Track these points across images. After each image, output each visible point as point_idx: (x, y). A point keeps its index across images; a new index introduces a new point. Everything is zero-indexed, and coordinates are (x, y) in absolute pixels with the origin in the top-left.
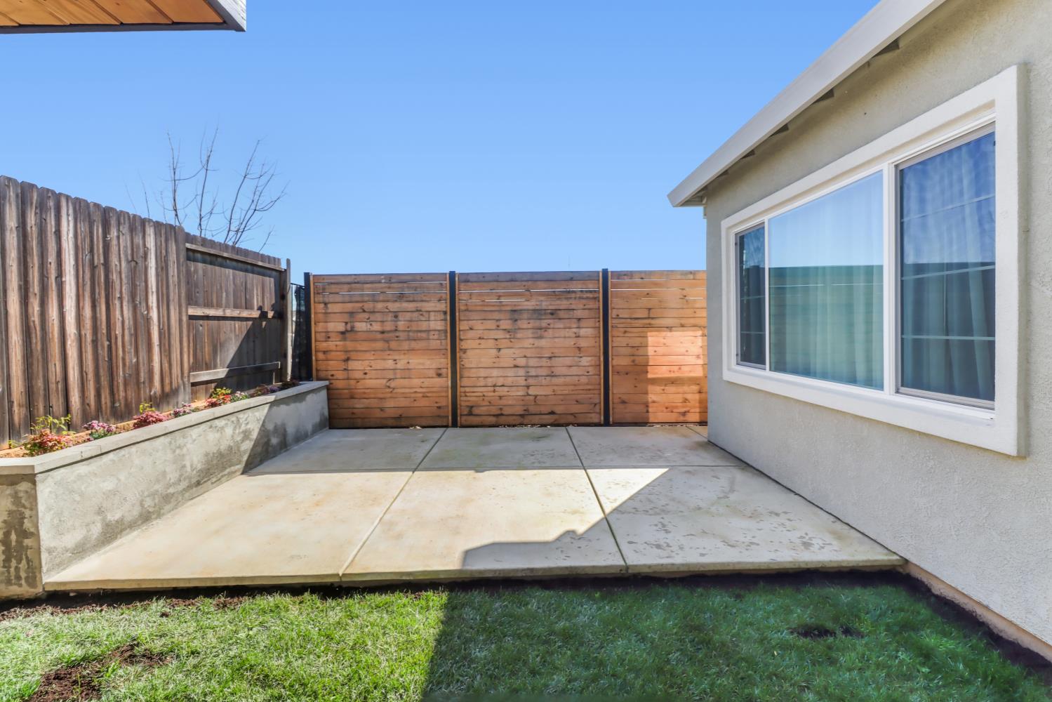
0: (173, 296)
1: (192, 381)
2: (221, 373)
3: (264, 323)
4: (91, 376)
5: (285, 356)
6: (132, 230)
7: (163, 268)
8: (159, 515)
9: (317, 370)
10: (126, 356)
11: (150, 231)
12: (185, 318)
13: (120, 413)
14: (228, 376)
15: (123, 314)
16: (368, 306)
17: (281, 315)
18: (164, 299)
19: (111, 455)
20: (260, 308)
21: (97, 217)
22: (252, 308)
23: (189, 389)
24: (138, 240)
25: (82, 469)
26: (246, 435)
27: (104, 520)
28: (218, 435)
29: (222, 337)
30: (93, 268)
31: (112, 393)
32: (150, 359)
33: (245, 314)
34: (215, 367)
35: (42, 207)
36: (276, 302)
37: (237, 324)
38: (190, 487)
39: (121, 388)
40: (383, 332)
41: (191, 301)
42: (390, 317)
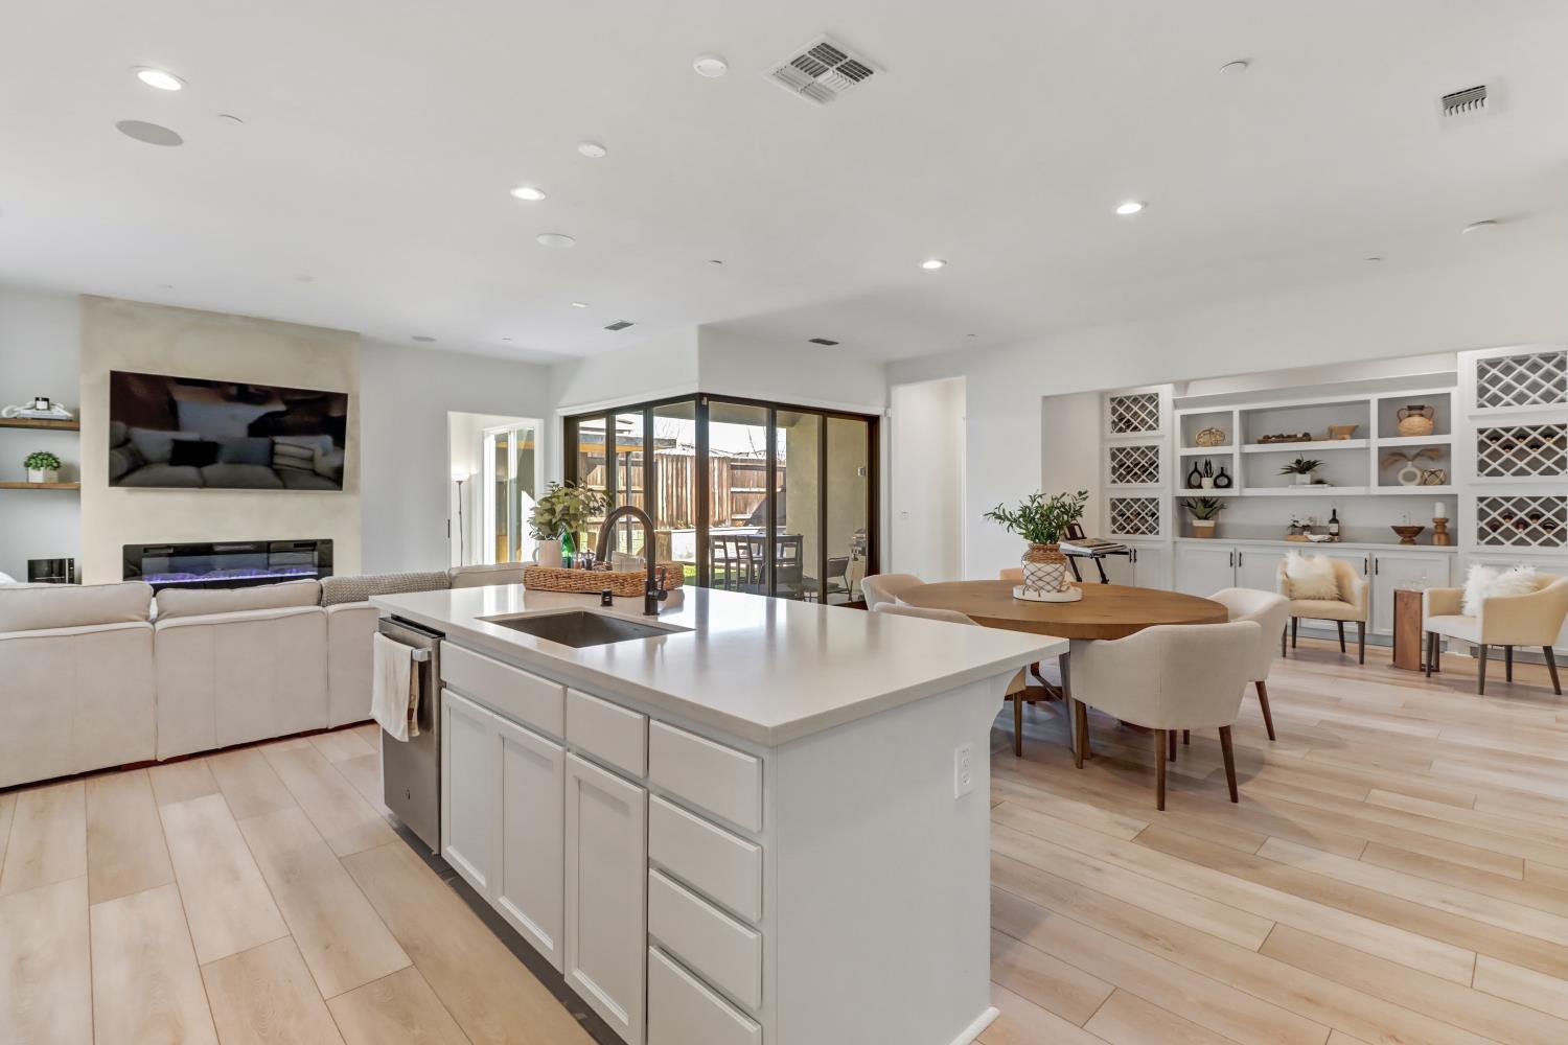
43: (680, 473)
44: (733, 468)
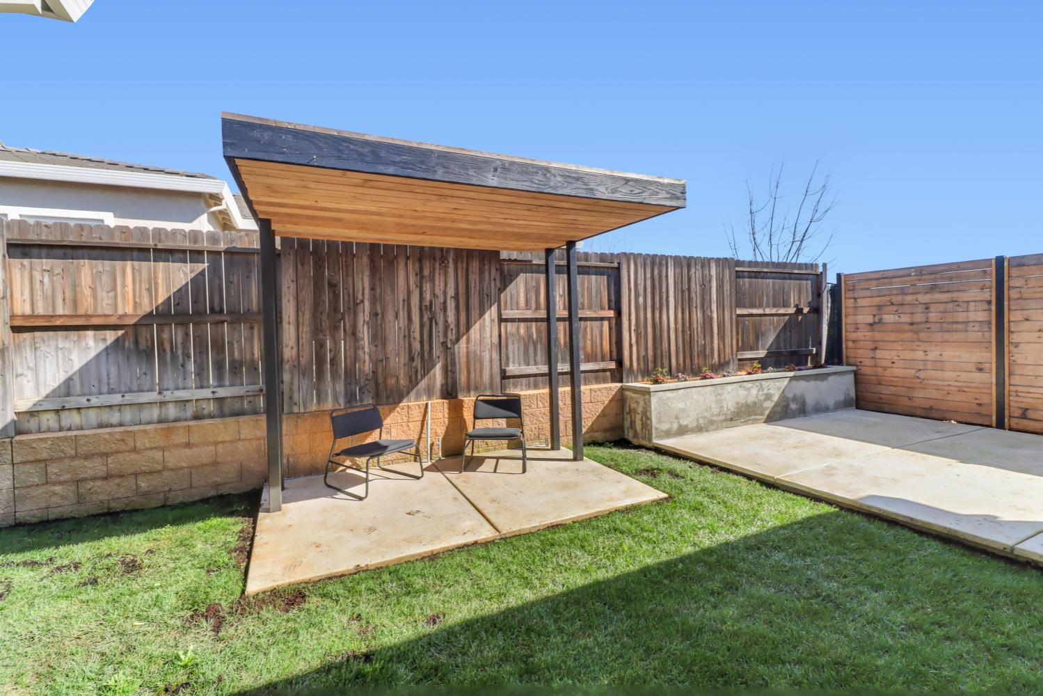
0: (727, 303)
1: (739, 357)
2: (762, 353)
3: (800, 318)
4: (681, 350)
5: (820, 343)
6: (703, 267)
7: (720, 287)
8: (707, 431)
9: (847, 357)
10: (699, 339)
11: (713, 265)
12: (734, 316)
13: (696, 372)
14: (767, 356)
15: (697, 316)
16: (895, 299)
17: (816, 310)
18: (721, 306)
19: (682, 391)
20: (796, 306)
21: (685, 264)
22: (789, 306)
23: (736, 362)
24: (706, 272)
25: (669, 394)
26: (768, 397)
27: (679, 422)
28: (746, 393)
29: (763, 328)
30: (683, 291)
31: (691, 360)
32: (712, 342)
33: (782, 311)
34: (758, 349)
35: (660, 264)
36: (813, 299)
37: (775, 319)
38: (726, 420)
39: (696, 357)
40: (912, 324)
41: (739, 304)
42: (920, 309)
43: (657, 286)
44: (739, 275)
